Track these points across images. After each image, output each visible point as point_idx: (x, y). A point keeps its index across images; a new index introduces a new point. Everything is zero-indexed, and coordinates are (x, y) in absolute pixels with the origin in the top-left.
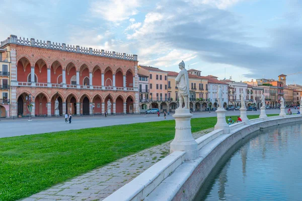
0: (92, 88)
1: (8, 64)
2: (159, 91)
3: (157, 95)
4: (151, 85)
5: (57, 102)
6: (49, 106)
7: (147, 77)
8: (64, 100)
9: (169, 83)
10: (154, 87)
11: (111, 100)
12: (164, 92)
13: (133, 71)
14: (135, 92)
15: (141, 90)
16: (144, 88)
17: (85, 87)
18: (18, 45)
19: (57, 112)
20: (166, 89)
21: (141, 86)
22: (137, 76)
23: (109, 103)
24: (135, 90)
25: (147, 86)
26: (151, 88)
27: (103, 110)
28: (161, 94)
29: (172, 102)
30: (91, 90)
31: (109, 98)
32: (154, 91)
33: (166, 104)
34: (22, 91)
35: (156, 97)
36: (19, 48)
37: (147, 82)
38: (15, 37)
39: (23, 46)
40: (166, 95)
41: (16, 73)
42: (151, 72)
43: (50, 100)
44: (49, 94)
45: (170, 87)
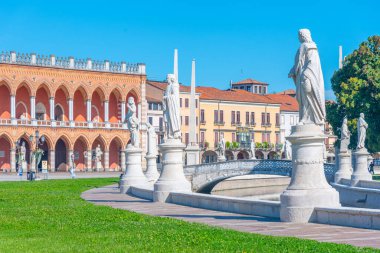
0: (72, 125)
6: (13, 155)
8: (34, 146)
9: (203, 112)
11: (103, 147)
16: (156, 123)
17: (63, 124)
21: (151, 119)
22: (145, 102)
23: (99, 152)
28: (187, 135)
29: (207, 149)
30: (71, 129)
43: (14, 146)
44: (14, 136)
45: (203, 121)
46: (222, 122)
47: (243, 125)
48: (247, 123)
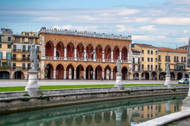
0: (95, 60)
1: (40, 46)
2: (150, 63)
3: (148, 66)
4: (143, 58)
5: (70, 70)
6: (65, 72)
7: (139, 52)
8: (75, 69)
9: (160, 56)
10: (146, 60)
11: (110, 69)
12: (154, 64)
13: (128, 48)
14: (128, 64)
15: (134, 62)
16: (136, 60)
17: (90, 60)
18: (46, 34)
19: (70, 77)
20: (156, 61)
21: (134, 59)
22: (131, 52)
23: (108, 72)
24: (129, 62)
25: (139, 59)
26: (143, 60)
27: (103, 76)
28: (152, 66)
29: (162, 72)
30: (94, 62)
31: (108, 68)
32: (146, 63)
33: (156, 74)
34: (48, 62)
35: (147, 67)
36: (47, 35)
37: (140, 56)
38: (45, 28)
39: (49, 34)
40: (156, 66)
41: (45, 51)
42: (143, 49)
43: (65, 69)
44: (65, 65)
45: (160, 60)
46: (169, 61)
47: (180, 62)
48: (182, 61)
